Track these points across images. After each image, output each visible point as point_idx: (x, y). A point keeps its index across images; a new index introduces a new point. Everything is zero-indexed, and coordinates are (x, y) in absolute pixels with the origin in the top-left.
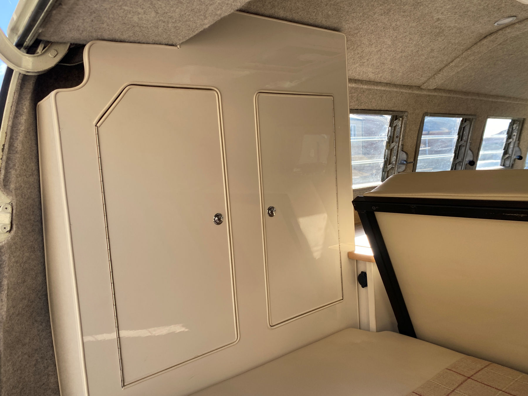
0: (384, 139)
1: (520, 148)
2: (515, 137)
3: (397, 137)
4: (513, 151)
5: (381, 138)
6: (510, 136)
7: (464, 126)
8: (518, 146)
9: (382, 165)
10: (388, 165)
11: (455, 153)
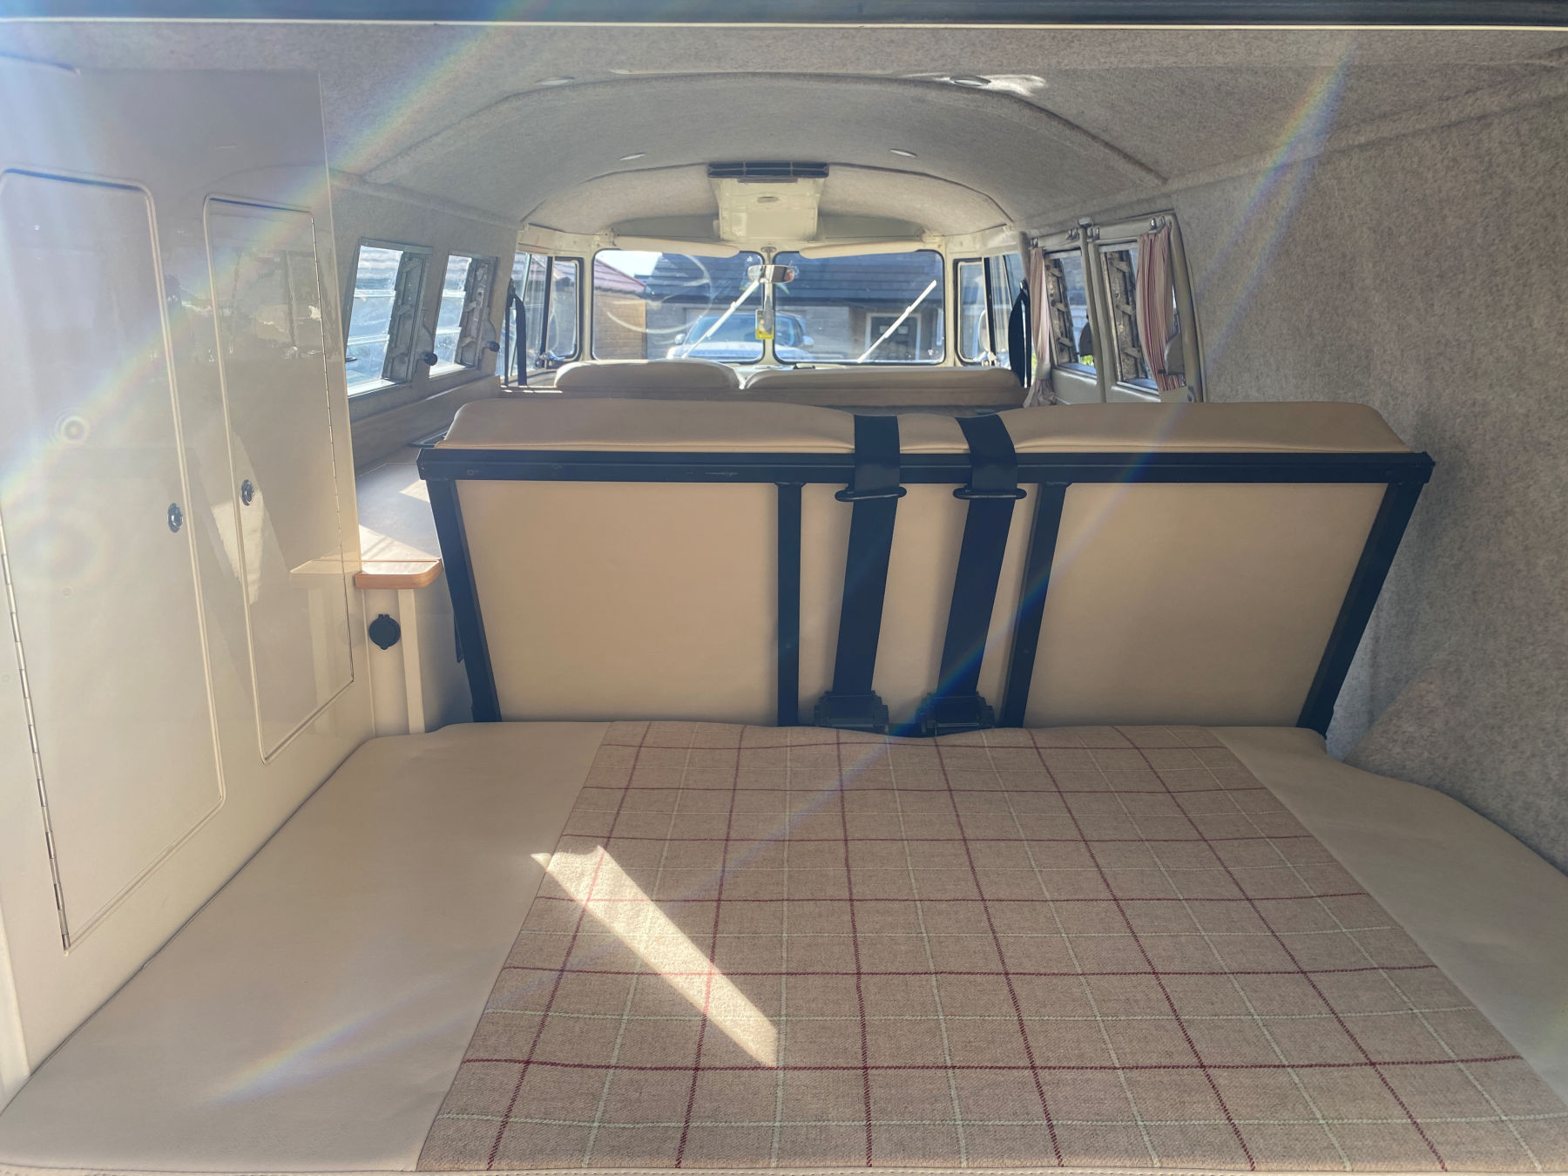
1: (492, 326)
2: (481, 299)
4: (478, 330)
6: (469, 298)
7: (406, 270)
11: (391, 333)
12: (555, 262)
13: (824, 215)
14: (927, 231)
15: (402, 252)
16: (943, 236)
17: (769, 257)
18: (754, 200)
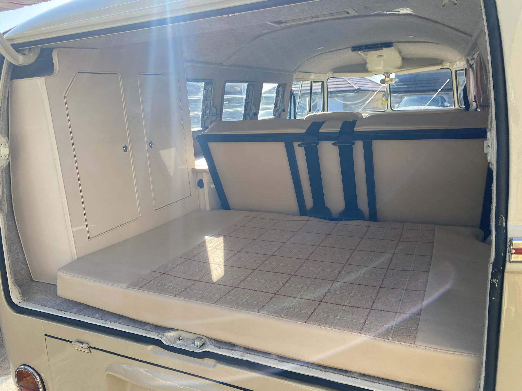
0: (201, 98)
1: (284, 104)
2: (280, 96)
3: (209, 97)
4: (280, 105)
5: (199, 97)
6: (277, 95)
7: (249, 89)
8: (283, 103)
9: (201, 116)
10: (204, 116)
11: (245, 107)
12: (313, 83)
13: (404, 59)
14: (444, 61)
15: (247, 84)
16: (451, 62)
17: (387, 75)
18: (375, 57)
